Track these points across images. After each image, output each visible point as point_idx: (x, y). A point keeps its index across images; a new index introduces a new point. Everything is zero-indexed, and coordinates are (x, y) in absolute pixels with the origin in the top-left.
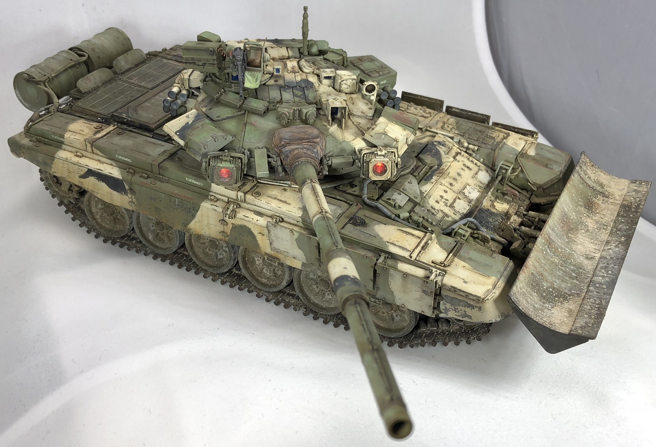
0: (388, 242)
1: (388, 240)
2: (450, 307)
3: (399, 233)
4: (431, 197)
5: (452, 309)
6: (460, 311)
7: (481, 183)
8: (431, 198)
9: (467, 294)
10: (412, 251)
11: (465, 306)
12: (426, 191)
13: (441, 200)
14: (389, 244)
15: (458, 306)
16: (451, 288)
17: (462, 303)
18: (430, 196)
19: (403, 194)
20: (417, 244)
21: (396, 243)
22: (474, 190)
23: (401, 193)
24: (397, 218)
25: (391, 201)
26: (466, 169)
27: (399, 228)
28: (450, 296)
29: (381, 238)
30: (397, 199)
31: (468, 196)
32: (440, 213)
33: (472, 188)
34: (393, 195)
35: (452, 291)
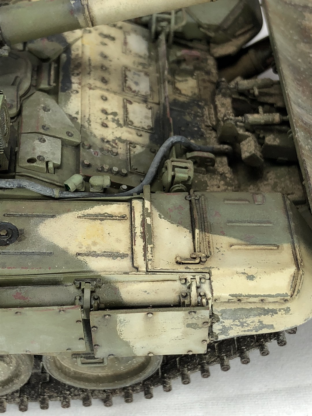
0: (79, 254)
1: (78, 250)
2: (232, 323)
3: (87, 224)
4: (90, 121)
5: (237, 325)
6: (251, 324)
7: (140, 57)
8: (92, 123)
9: (262, 298)
10: (129, 253)
11: (260, 315)
12: (77, 113)
13: (107, 118)
14: (85, 257)
15: (246, 318)
16: (231, 298)
17: (253, 312)
18: (89, 119)
19: (49, 138)
20: (130, 234)
21: (93, 249)
22: (139, 75)
23: (44, 137)
24: (66, 195)
25: (38, 161)
26: (106, 40)
27: (80, 213)
28: (231, 309)
29: (64, 252)
30: (45, 152)
31: (139, 91)
32: (121, 145)
33: (135, 74)
34: (34, 149)
35: (234, 302)
